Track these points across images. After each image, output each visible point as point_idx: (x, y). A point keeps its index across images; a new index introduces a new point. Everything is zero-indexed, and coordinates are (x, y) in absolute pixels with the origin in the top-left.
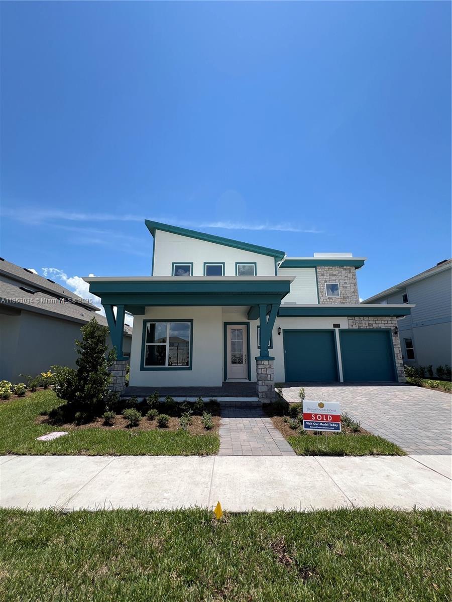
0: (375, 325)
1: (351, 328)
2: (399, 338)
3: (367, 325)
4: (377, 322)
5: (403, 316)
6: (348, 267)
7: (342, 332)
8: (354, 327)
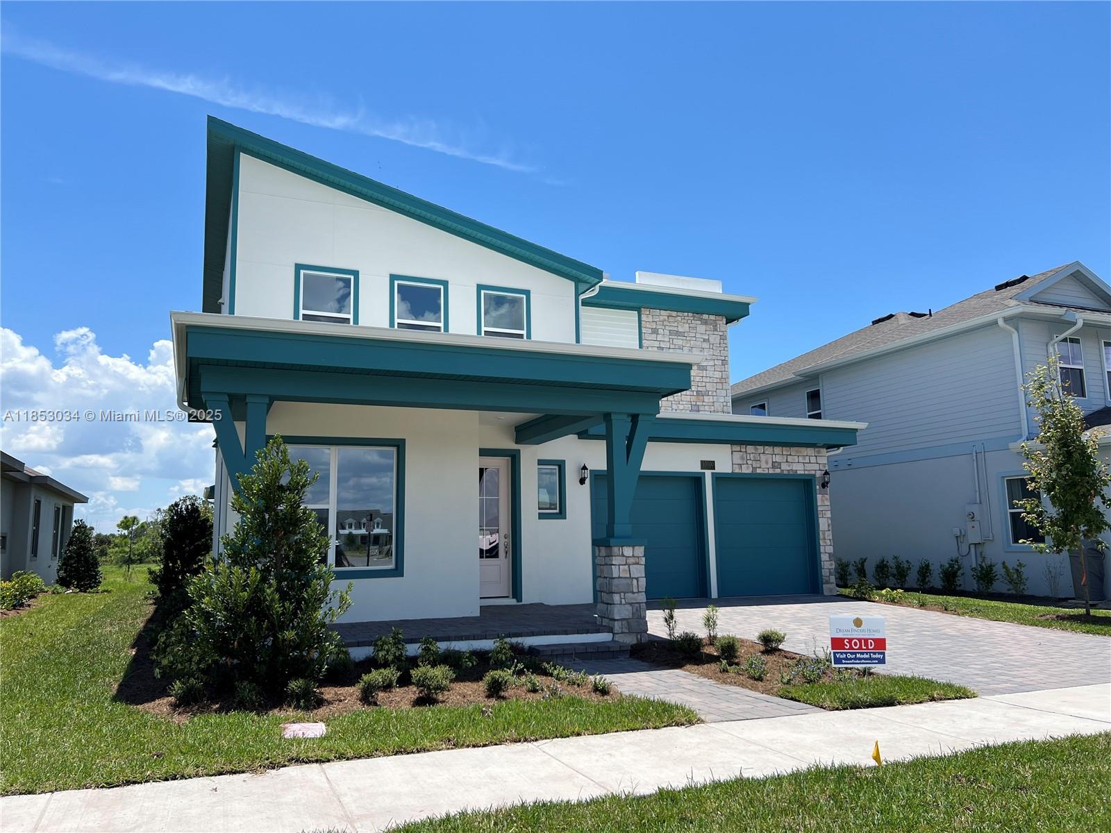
0: (785, 467)
1: (737, 471)
2: (828, 496)
3: (770, 465)
4: (790, 459)
5: (838, 446)
6: (712, 317)
7: (719, 479)
8: (746, 470)
